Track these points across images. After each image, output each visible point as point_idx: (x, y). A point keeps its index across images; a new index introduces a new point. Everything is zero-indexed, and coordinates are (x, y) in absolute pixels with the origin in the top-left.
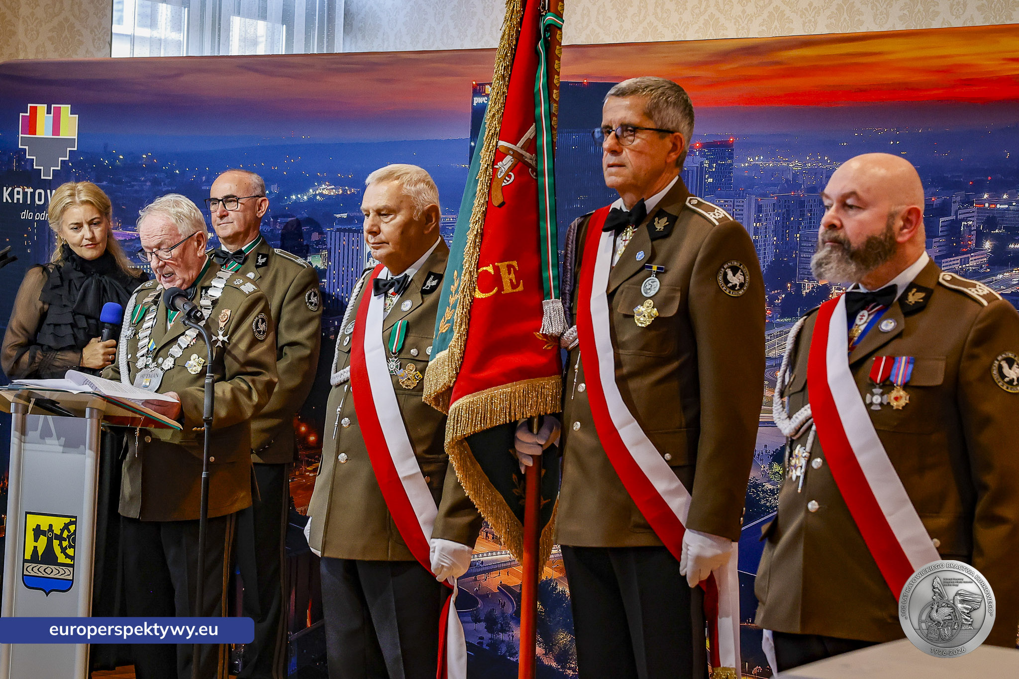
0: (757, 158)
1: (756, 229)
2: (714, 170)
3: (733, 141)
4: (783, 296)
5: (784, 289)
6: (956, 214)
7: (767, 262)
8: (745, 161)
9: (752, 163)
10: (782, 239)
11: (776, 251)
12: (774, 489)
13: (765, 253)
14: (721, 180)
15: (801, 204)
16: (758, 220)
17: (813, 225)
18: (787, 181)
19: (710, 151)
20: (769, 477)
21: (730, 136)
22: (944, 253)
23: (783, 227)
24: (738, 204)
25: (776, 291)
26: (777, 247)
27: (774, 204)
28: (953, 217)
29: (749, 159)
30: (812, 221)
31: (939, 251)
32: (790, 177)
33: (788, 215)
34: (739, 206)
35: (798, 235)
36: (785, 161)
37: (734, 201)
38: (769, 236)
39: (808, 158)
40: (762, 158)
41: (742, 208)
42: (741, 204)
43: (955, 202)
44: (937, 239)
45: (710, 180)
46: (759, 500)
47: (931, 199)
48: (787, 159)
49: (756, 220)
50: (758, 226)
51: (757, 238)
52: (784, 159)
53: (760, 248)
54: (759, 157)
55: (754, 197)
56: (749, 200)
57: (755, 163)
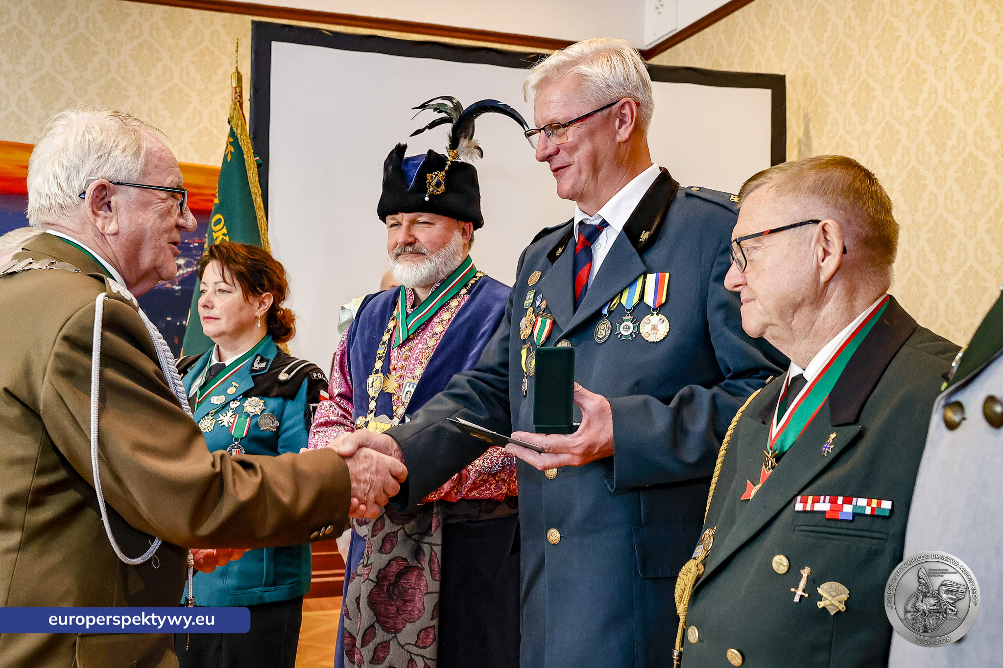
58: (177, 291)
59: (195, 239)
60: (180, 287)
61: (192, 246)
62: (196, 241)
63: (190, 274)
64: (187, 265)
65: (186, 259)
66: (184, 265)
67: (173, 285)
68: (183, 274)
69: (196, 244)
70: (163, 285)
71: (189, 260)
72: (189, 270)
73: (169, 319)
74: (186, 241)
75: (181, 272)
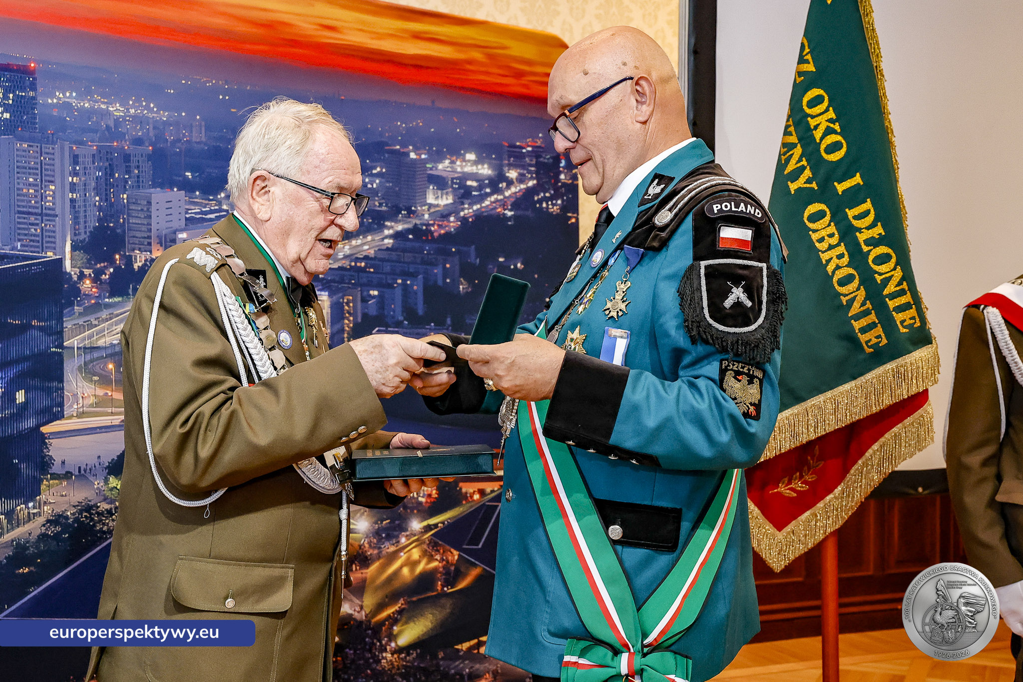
0: (68, 94)
1: (73, 185)
2: (12, 102)
3: (34, 66)
4: (112, 270)
5: (112, 262)
8: (54, 96)
9: (63, 100)
10: (106, 200)
11: (99, 214)
12: (111, 509)
13: (86, 216)
14: (22, 118)
15: (127, 158)
16: (75, 174)
17: (141, 184)
18: (108, 128)
20: (104, 495)
21: (29, 60)
23: (106, 185)
24: (47, 151)
25: (102, 265)
26: (100, 209)
27: (94, 155)
29: (58, 94)
30: (141, 179)
32: (111, 123)
33: (112, 170)
34: (48, 154)
35: (125, 196)
36: (103, 103)
37: (41, 145)
38: (90, 195)
39: (131, 103)
40: (74, 94)
41: (50, 156)
42: (50, 151)
45: (7, 116)
46: (94, 526)
48: (106, 100)
49: (72, 174)
50: (75, 181)
51: (75, 197)
52: (102, 100)
53: (79, 210)
54: (71, 93)
55: (67, 144)
56: (62, 148)
57: (66, 100)
58: (510, 219)
59: (528, 140)
60: (512, 213)
61: (524, 151)
62: (529, 144)
63: (524, 193)
64: (521, 179)
65: (518, 171)
66: (517, 179)
67: (505, 210)
68: (516, 193)
69: (529, 149)
70: (492, 209)
71: (522, 171)
72: (523, 186)
73: (501, 260)
74: (518, 144)
75: (513, 189)
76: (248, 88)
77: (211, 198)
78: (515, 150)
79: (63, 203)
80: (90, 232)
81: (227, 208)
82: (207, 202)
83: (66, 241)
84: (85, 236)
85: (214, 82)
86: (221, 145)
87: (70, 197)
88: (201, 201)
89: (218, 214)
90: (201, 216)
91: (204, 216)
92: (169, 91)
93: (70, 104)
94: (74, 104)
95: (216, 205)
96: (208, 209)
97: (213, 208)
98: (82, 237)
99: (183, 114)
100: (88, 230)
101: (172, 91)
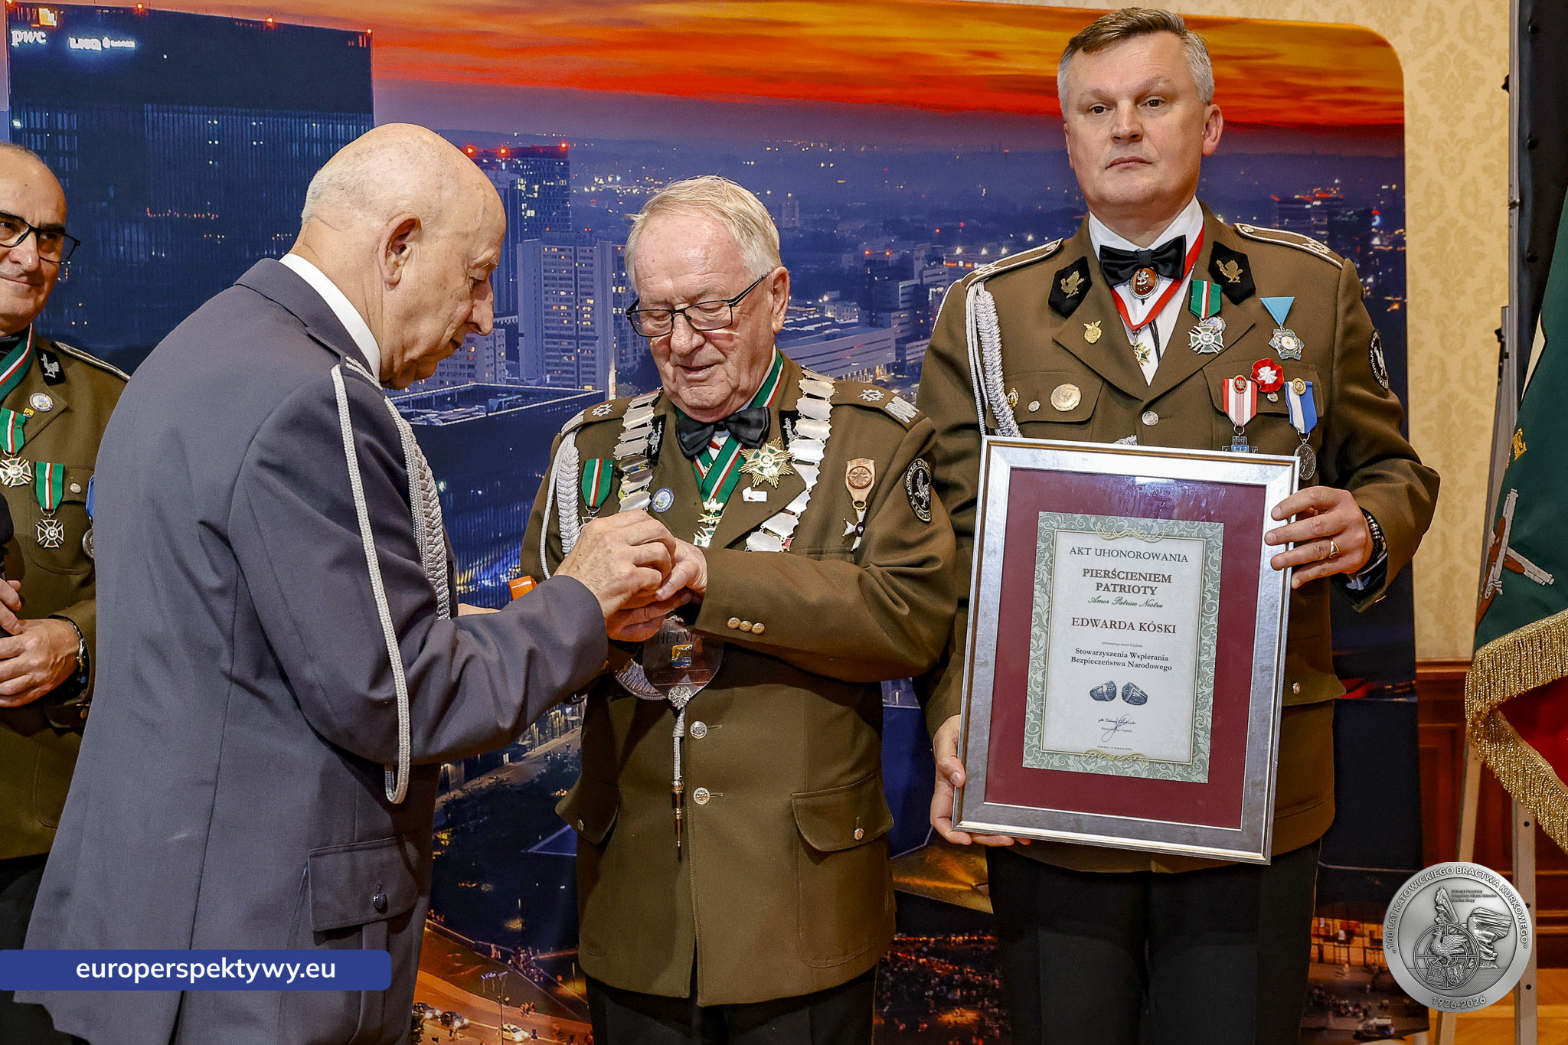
0: (610, 179)
1: (617, 295)
2: (536, 195)
3: (566, 147)
6: (921, 277)
7: (640, 350)
8: (591, 183)
9: (604, 187)
14: (551, 214)
16: (621, 282)
19: (527, 163)
21: (560, 140)
22: (908, 334)
24: (583, 254)
28: (917, 281)
29: (596, 180)
31: (901, 332)
34: (584, 258)
37: (575, 248)
40: (618, 178)
41: (587, 261)
42: (588, 254)
43: (918, 259)
44: (896, 314)
45: (531, 213)
47: (885, 253)
48: (660, 183)
49: (617, 282)
50: (620, 291)
51: (620, 312)
52: (656, 182)
53: (627, 329)
54: (614, 178)
55: (609, 244)
56: (603, 250)
57: (611, 186)
59: (1315, 190)
61: (1308, 207)
62: (1317, 195)
69: (1317, 203)
74: (1297, 197)
76: (863, 149)
77: (809, 303)
78: (1289, 206)
79: (605, 322)
80: (641, 357)
81: (833, 316)
82: (803, 309)
83: (609, 370)
84: (635, 362)
85: (812, 145)
86: (823, 231)
87: (614, 312)
88: (795, 308)
89: (820, 325)
90: (795, 328)
91: (798, 329)
92: (748, 163)
93: (612, 192)
94: (618, 192)
95: (816, 312)
96: (805, 318)
97: (811, 317)
98: (629, 365)
99: (769, 192)
100: (638, 354)
101: (752, 163)
